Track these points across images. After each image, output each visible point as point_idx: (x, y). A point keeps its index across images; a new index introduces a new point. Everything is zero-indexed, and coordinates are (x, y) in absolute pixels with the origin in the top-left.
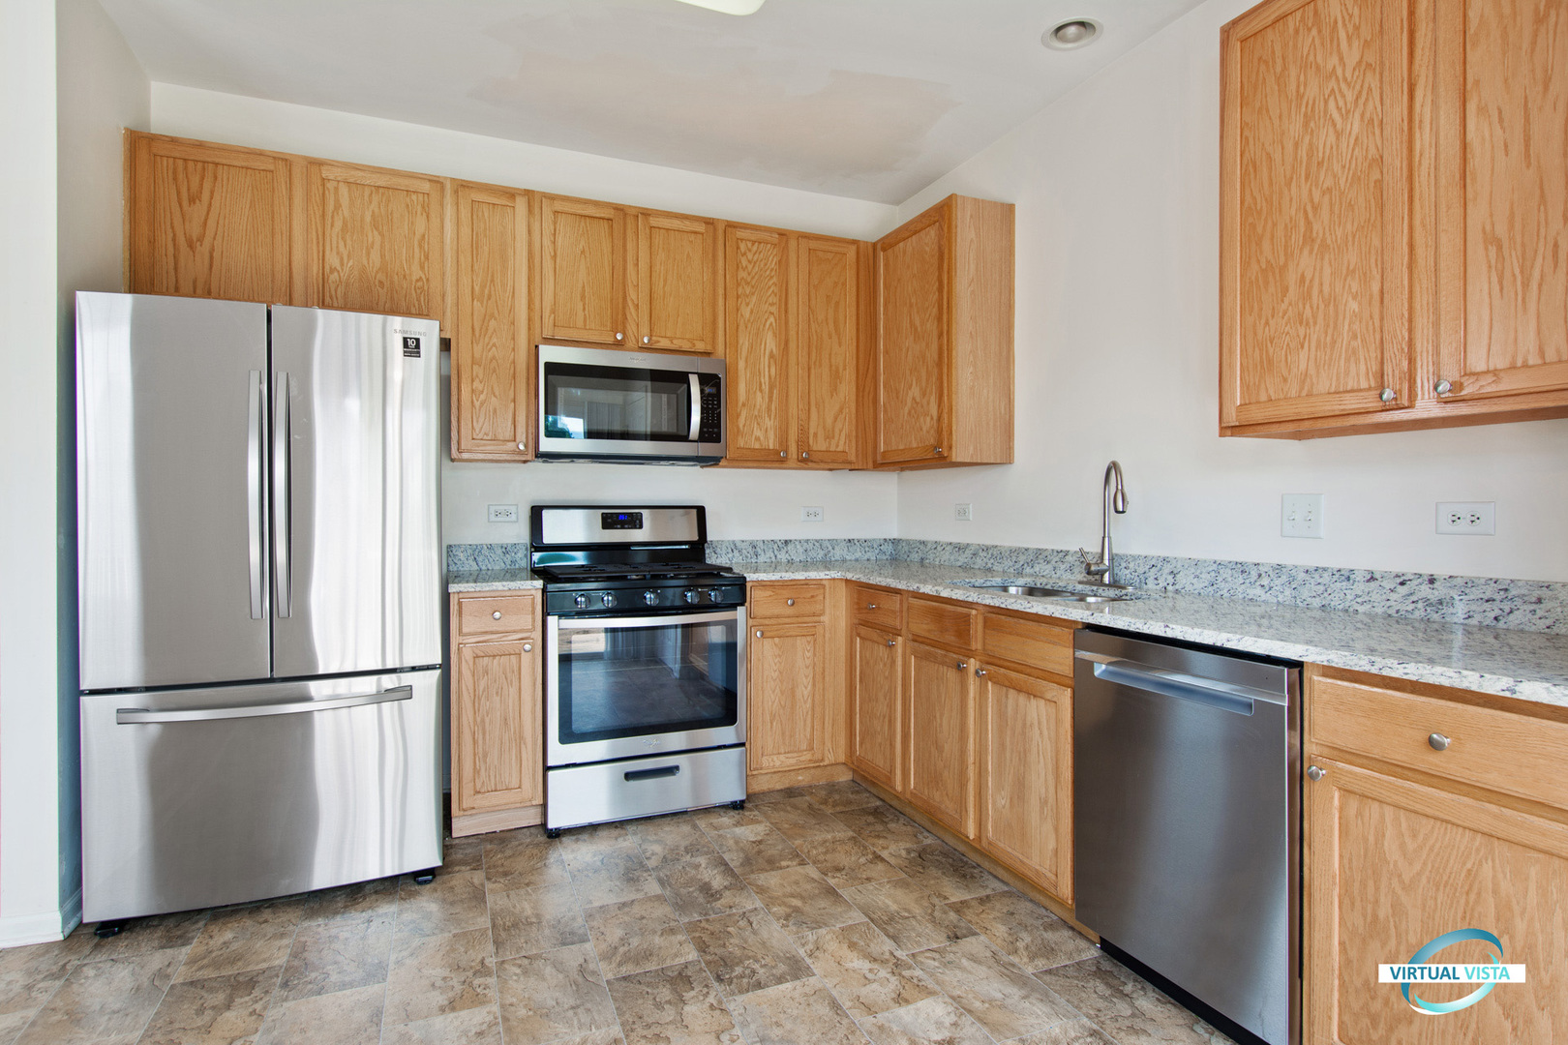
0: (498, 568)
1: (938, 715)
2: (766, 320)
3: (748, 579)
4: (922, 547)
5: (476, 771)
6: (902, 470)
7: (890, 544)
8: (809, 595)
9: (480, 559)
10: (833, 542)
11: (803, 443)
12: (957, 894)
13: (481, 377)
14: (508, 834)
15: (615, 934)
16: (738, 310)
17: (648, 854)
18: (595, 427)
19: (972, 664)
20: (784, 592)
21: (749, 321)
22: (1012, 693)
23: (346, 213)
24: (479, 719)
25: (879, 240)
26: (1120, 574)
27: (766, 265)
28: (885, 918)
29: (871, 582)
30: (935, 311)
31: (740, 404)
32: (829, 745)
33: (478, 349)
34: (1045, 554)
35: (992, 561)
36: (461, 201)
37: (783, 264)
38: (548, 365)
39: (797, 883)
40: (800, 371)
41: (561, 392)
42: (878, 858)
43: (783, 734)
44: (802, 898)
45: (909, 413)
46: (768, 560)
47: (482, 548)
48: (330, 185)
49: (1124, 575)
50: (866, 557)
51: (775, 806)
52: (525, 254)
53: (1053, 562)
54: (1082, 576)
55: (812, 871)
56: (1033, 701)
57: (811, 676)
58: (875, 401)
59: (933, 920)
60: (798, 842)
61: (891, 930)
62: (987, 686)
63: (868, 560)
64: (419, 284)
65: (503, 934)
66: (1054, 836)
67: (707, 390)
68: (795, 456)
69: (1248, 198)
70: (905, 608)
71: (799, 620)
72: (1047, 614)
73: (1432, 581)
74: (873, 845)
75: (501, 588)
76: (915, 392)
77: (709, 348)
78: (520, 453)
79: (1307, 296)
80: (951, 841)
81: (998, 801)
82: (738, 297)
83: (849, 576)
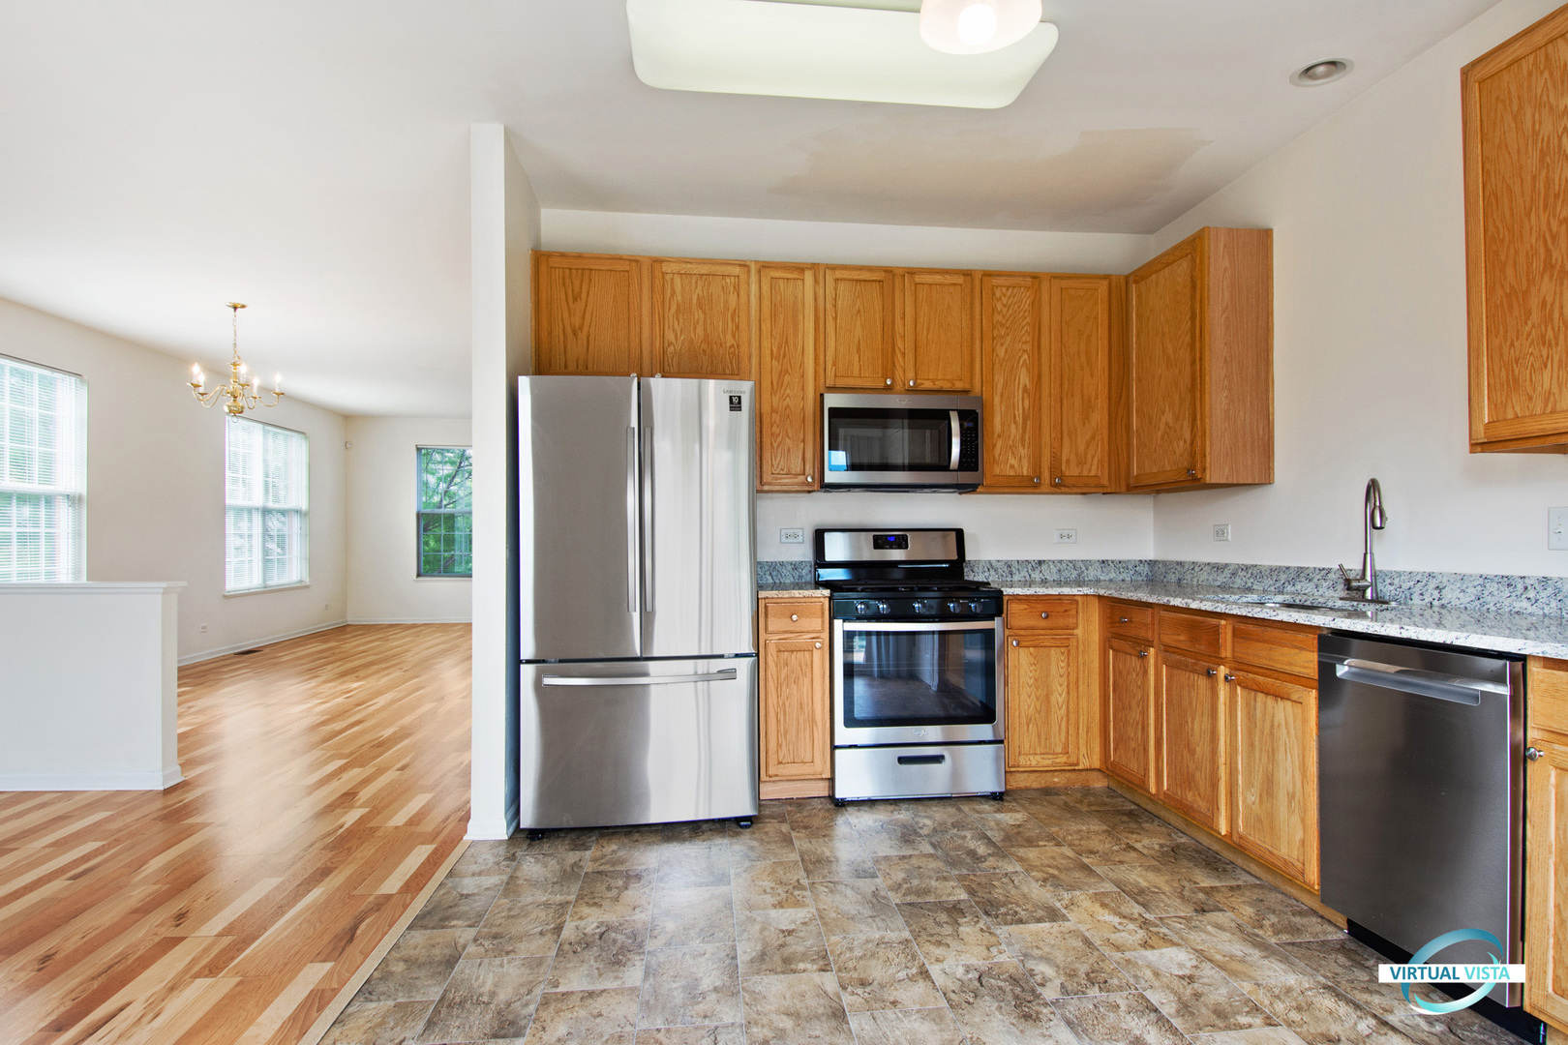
0: (788, 581)
1: (1189, 720)
2: (1020, 358)
3: (1005, 593)
4: (1178, 568)
5: (779, 745)
6: (1158, 492)
7: (1146, 565)
8: (1063, 609)
9: (774, 574)
10: (1087, 563)
11: (1055, 468)
12: (1206, 881)
13: (778, 422)
14: (803, 801)
15: (900, 876)
16: (993, 350)
17: (920, 825)
18: (857, 461)
19: (1223, 671)
20: (1038, 606)
21: (1004, 359)
22: (1260, 696)
23: (679, 298)
24: (781, 703)
25: (1133, 273)
26: (1384, 590)
27: (1019, 307)
28: (1136, 891)
29: (1123, 597)
30: (1188, 339)
31: (996, 436)
32: (1083, 750)
33: (776, 400)
34: (1308, 571)
35: (1252, 580)
36: (763, 279)
37: (1036, 305)
38: (831, 410)
39: (1053, 858)
40: (1052, 402)
41: (842, 432)
42: (1130, 848)
43: (1039, 736)
44: (1058, 869)
45: (1162, 438)
46: (1023, 579)
47: (776, 564)
48: (668, 277)
49: (1386, 590)
50: (1121, 578)
51: (1032, 801)
52: (812, 318)
53: (1315, 580)
54: (1341, 591)
55: (1067, 851)
56: (1281, 704)
57: (1065, 684)
58: (1128, 426)
59: (1182, 897)
60: (1054, 829)
61: (1140, 899)
62: (1236, 690)
63: (1123, 580)
64: (732, 350)
65: (811, 867)
66: (1301, 827)
67: (966, 425)
68: (1047, 482)
69: (1491, 228)
70: (1156, 622)
71: (1053, 632)
72: (1291, 621)
74: (1127, 838)
75: (797, 595)
76: (1168, 417)
77: (967, 386)
78: (809, 484)
79: (1548, 319)
80: (1206, 841)
81: (1248, 798)
82: (994, 338)
83: (1102, 592)
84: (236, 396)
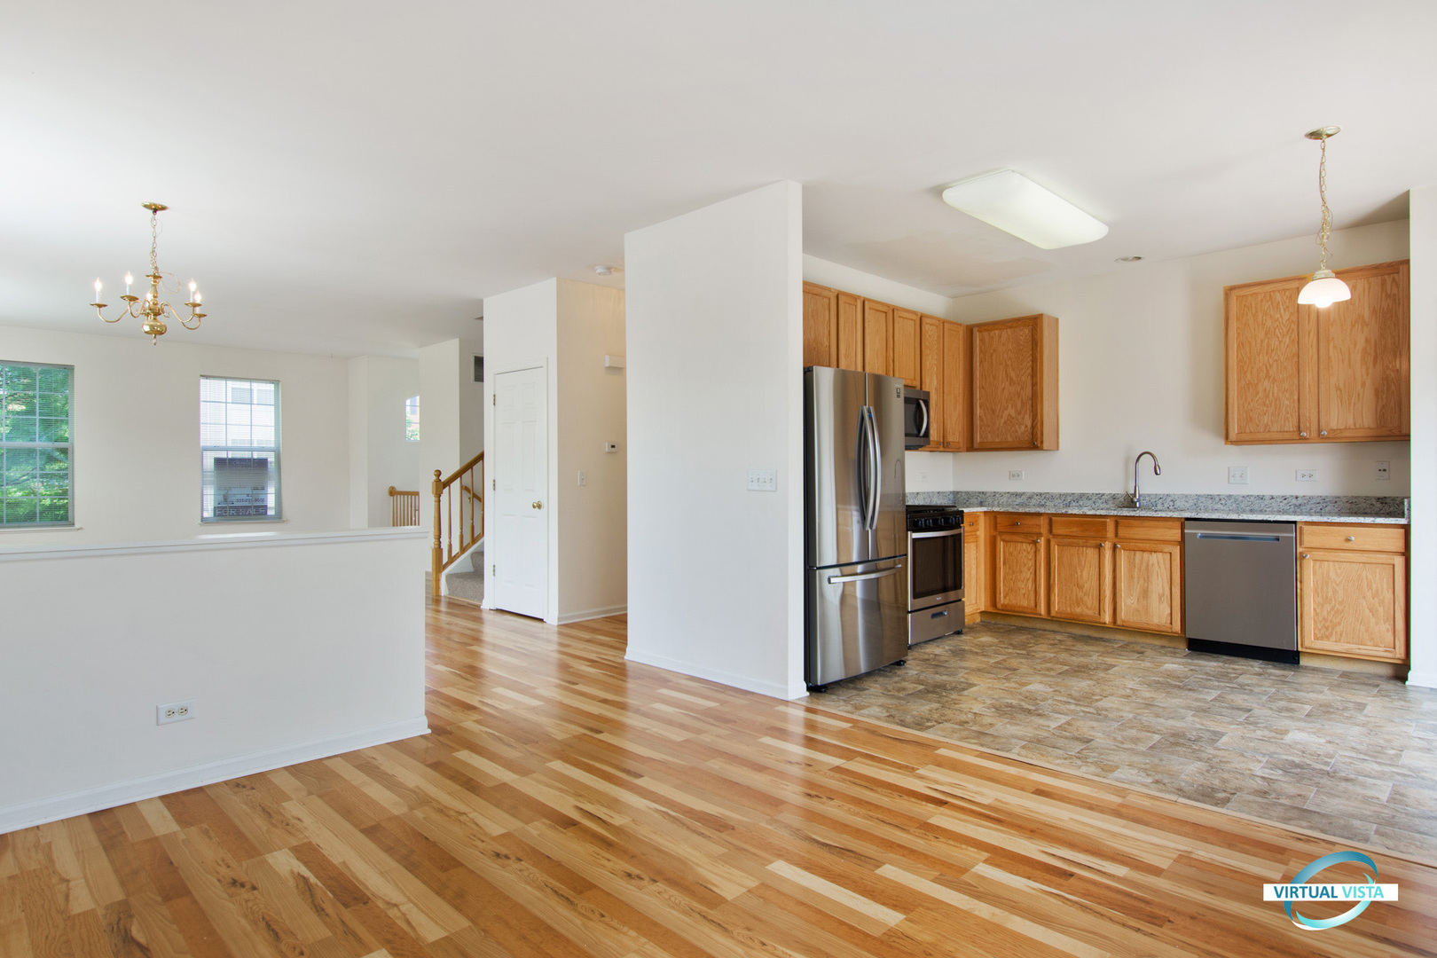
1: (1078, 571)
2: (934, 369)
3: (963, 512)
4: (981, 495)
7: (952, 494)
8: (975, 520)
11: (945, 437)
16: (925, 363)
19: (1108, 544)
20: (969, 519)
21: (929, 369)
22: (1139, 553)
25: (975, 325)
27: (934, 337)
32: (980, 601)
36: (840, 302)
37: (939, 337)
43: (968, 595)
45: (1005, 423)
51: (973, 632)
52: (860, 332)
56: (1154, 554)
57: (976, 564)
62: (1120, 552)
68: (942, 445)
69: (1240, 355)
70: (1046, 523)
71: (972, 533)
73: (1297, 498)
76: (1011, 412)
77: (916, 384)
79: (1267, 396)
81: (1128, 602)
82: (925, 356)
84: (157, 314)
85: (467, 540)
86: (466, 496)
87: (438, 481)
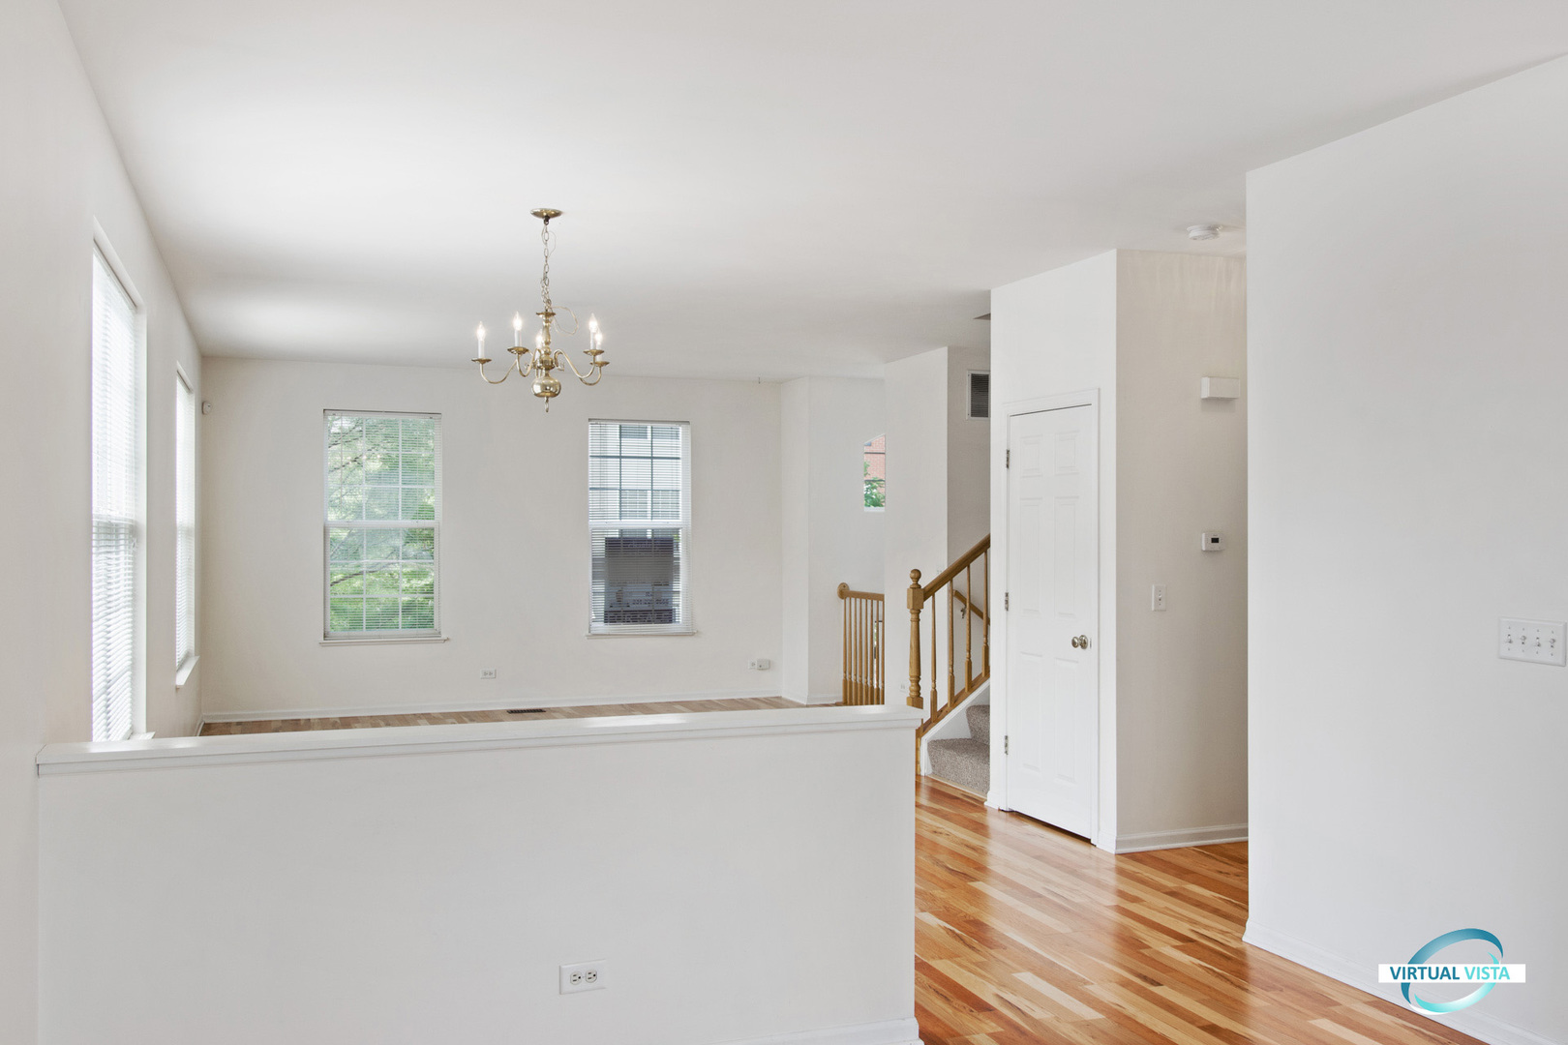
84: (549, 368)
85: (961, 684)
86: (958, 605)
87: (916, 587)
